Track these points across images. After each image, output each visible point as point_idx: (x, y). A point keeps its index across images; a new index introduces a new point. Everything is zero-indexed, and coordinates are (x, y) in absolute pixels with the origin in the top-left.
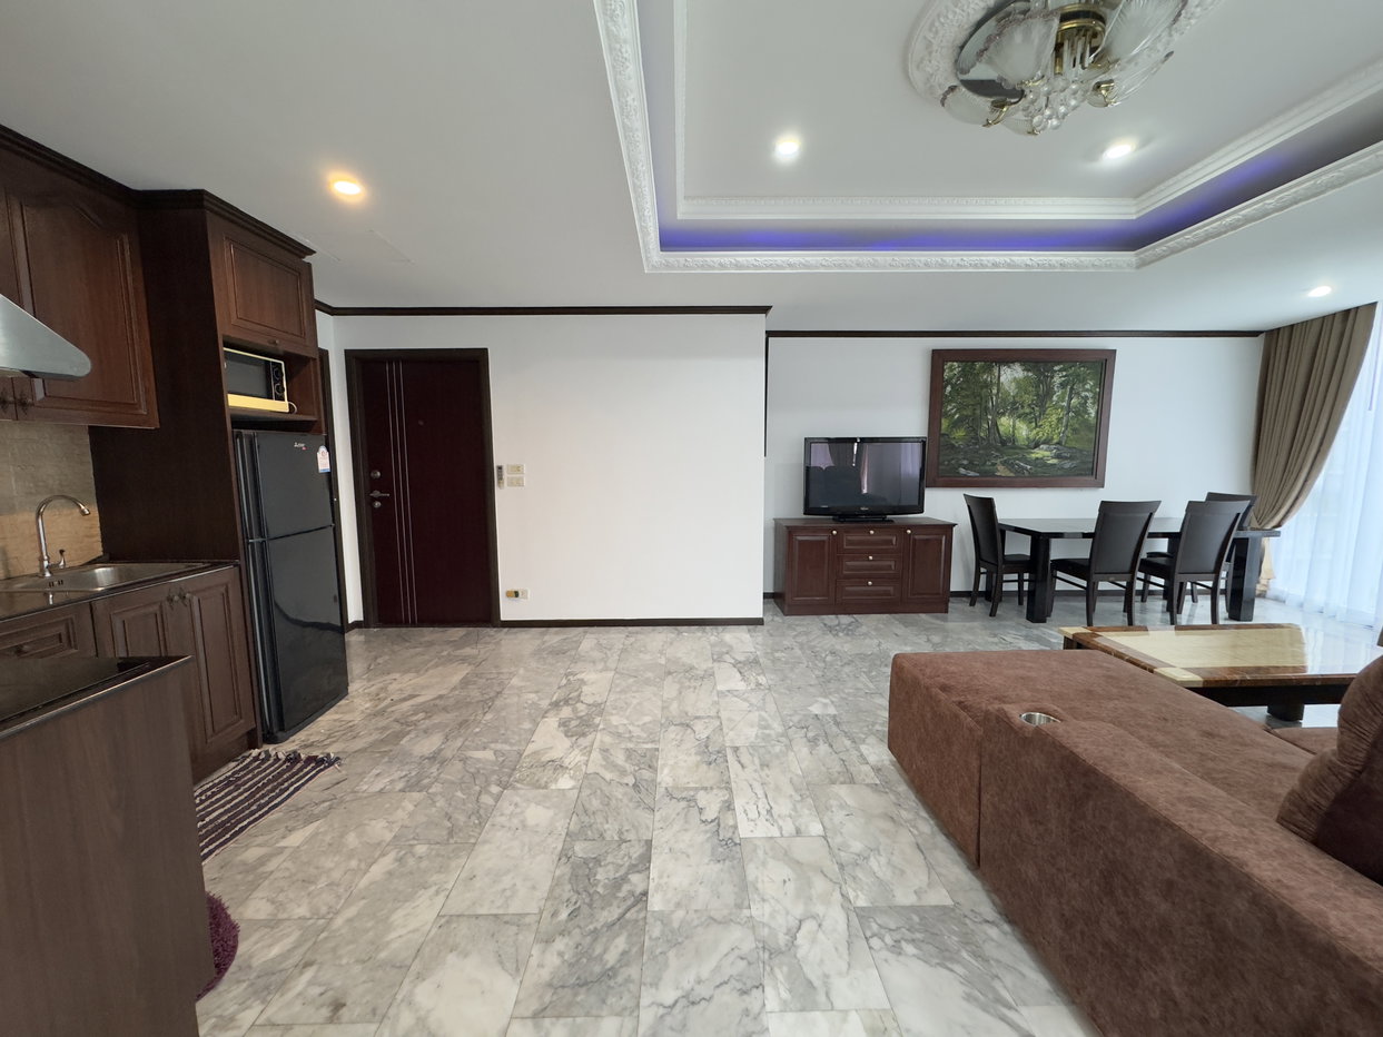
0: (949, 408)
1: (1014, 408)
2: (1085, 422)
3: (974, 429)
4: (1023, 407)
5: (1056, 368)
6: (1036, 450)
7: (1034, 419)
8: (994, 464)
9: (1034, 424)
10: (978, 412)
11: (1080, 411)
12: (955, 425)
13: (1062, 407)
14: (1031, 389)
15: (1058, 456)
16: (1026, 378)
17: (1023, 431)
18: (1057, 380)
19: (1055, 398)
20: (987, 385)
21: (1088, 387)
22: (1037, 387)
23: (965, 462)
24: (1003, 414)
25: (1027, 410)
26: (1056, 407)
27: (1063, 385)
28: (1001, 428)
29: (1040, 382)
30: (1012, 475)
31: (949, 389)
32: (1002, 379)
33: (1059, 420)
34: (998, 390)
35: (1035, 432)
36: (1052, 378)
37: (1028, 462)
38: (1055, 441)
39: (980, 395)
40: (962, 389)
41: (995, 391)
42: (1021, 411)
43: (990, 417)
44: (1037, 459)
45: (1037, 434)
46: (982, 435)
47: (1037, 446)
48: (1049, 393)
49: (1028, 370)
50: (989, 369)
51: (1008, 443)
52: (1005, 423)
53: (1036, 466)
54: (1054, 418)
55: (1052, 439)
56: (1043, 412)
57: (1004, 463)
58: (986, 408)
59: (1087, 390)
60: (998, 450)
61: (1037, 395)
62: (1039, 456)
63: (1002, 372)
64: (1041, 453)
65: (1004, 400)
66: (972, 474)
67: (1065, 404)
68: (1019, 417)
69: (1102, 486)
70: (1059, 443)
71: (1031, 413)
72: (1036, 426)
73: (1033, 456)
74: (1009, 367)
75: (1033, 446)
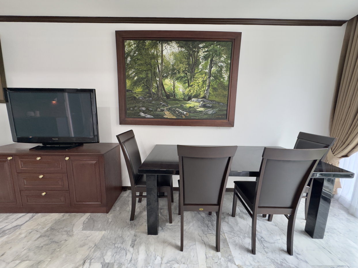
0: (130, 72)
1: (173, 73)
2: (221, 84)
3: (147, 87)
4: (179, 72)
5: (201, 46)
6: (189, 102)
7: (188, 81)
8: (163, 111)
9: (187, 84)
10: (150, 75)
11: (218, 76)
12: (135, 84)
13: (206, 73)
14: (184, 60)
15: (204, 106)
16: (181, 52)
17: (180, 89)
18: (201, 54)
19: (200, 67)
20: (154, 57)
21: (222, 59)
22: (189, 59)
23: (144, 109)
24: (166, 77)
25: (182, 75)
26: (201, 73)
27: (206, 58)
28: (166, 87)
29: (190, 55)
30: (174, 117)
31: (129, 59)
32: (164, 53)
33: (204, 82)
34: (162, 60)
35: (188, 90)
36: (198, 52)
37: (184, 109)
38: (202, 96)
39: (150, 64)
40: (138, 59)
41: (160, 61)
42: (178, 75)
43: (158, 79)
44: (190, 107)
45: (190, 91)
46: (153, 91)
47: (190, 99)
48: (197, 63)
49: (182, 47)
50: (155, 46)
51: (171, 96)
52: (168, 83)
53: (190, 112)
54: (200, 80)
55: (200, 94)
56: (193, 76)
57: (169, 110)
58: (155, 74)
59: (222, 62)
60: (164, 101)
61: (189, 64)
62: (192, 105)
63: (164, 48)
64: (193, 103)
65: (166, 67)
66: (149, 116)
67: (207, 71)
68: (177, 79)
69: (233, 126)
70: (204, 97)
71: (185, 77)
72: (189, 86)
73: (188, 106)
74: (168, 44)
75: (187, 98)
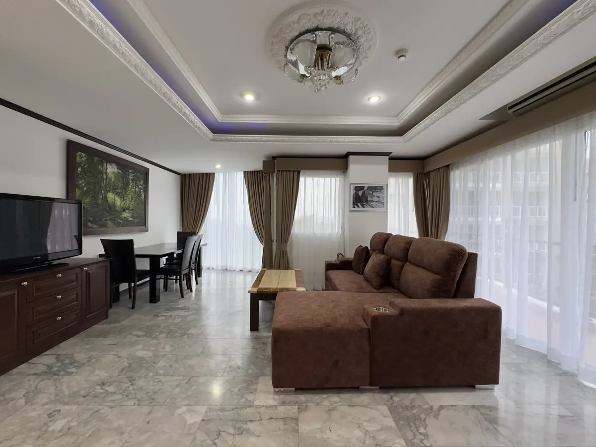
0: (81, 182)
1: (114, 190)
2: (141, 200)
3: (95, 198)
4: (117, 188)
5: (130, 171)
6: (123, 213)
7: (123, 196)
8: (107, 220)
9: (122, 199)
10: (97, 188)
11: (139, 195)
12: (85, 194)
13: (133, 192)
14: (120, 179)
15: (132, 217)
16: (118, 172)
17: (118, 202)
18: (131, 177)
19: (130, 187)
20: (101, 173)
21: (141, 183)
22: (123, 179)
23: (91, 219)
24: (109, 191)
25: (120, 191)
26: (130, 191)
27: (133, 180)
28: (109, 199)
29: (124, 177)
30: (114, 226)
31: (80, 169)
32: (108, 171)
33: (132, 197)
34: (106, 176)
35: (123, 203)
36: (129, 176)
37: (121, 219)
38: (131, 208)
39: (97, 178)
40: (88, 171)
41: (105, 177)
42: (117, 191)
43: (103, 192)
44: (125, 217)
45: (124, 204)
46: (99, 202)
47: (124, 211)
48: (128, 184)
49: (119, 169)
50: (101, 163)
51: (111, 208)
52: (110, 195)
53: (124, 221)
54: (130, 196)
56: (126, 193)
57: (111, 219)
58: (101, 186)
59: (140, 185)
60: (108, 212)
61: (123, 183)
62: (125, 216)
63: (108, 167)
64: (126, 214)
65: (109, 183)
66: (95, 226)
67: (134, 190)
68: (116, 194)
69: (147, 231)
70: (132, 210)
71: (121, 193)
72: (124, 200)
73: (123, 216)
74: (111, 165)
75: (123, 210)
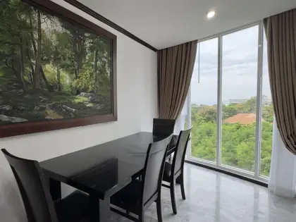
1: (57, 60)
4: (65, 59)
5: (86, 35)
6: (78, 96)
7: (75, 71)
8: (43, 109)
9: (74, 75)
11: (102, 71)
13: (92, 65)
14: (69, 45)
15: (92, 101)
17: (67, 79)
18: (88, 44)
19: (87, 58)
20: (26, 27)
21: (105, 55)
22: (75, 45)
23: (7, 108)
25: (69, 62)
26: (88, 65)
27: (92, 49)
28: (47, 75)
30: (61, 117)
32: (43, 26)
33: (91, 74)
34: (40, 36)
35: (76, 81)
36: (84, 41)
37: (73, 105)
38: (90, 90)
42: (63, 62)
43: (34, 62)
44: (79, 103)
45: (78, 83)
46: (26, 78)
47: (78, 93)
50: (27, 11)
51: (54, 89)
52: (50, 69)
53: (79, 109)
54: (88, 72)
55: (88, 88)
56: (80, 67)
57: (53, 107)
59: (105, 57)
60: (45, 95)
61: (75, 51)
62: (80, 101)
63: (42, 20)
64: (81, 99)
66: (18, 120)
67: (93, 63)
68: (62, 67)
69: (116, 120)
70: (92, 92)
71: (71, 66)
72: (77, 77)
73: (77, 101)
74: (49, 18)
75: (75, 92)
